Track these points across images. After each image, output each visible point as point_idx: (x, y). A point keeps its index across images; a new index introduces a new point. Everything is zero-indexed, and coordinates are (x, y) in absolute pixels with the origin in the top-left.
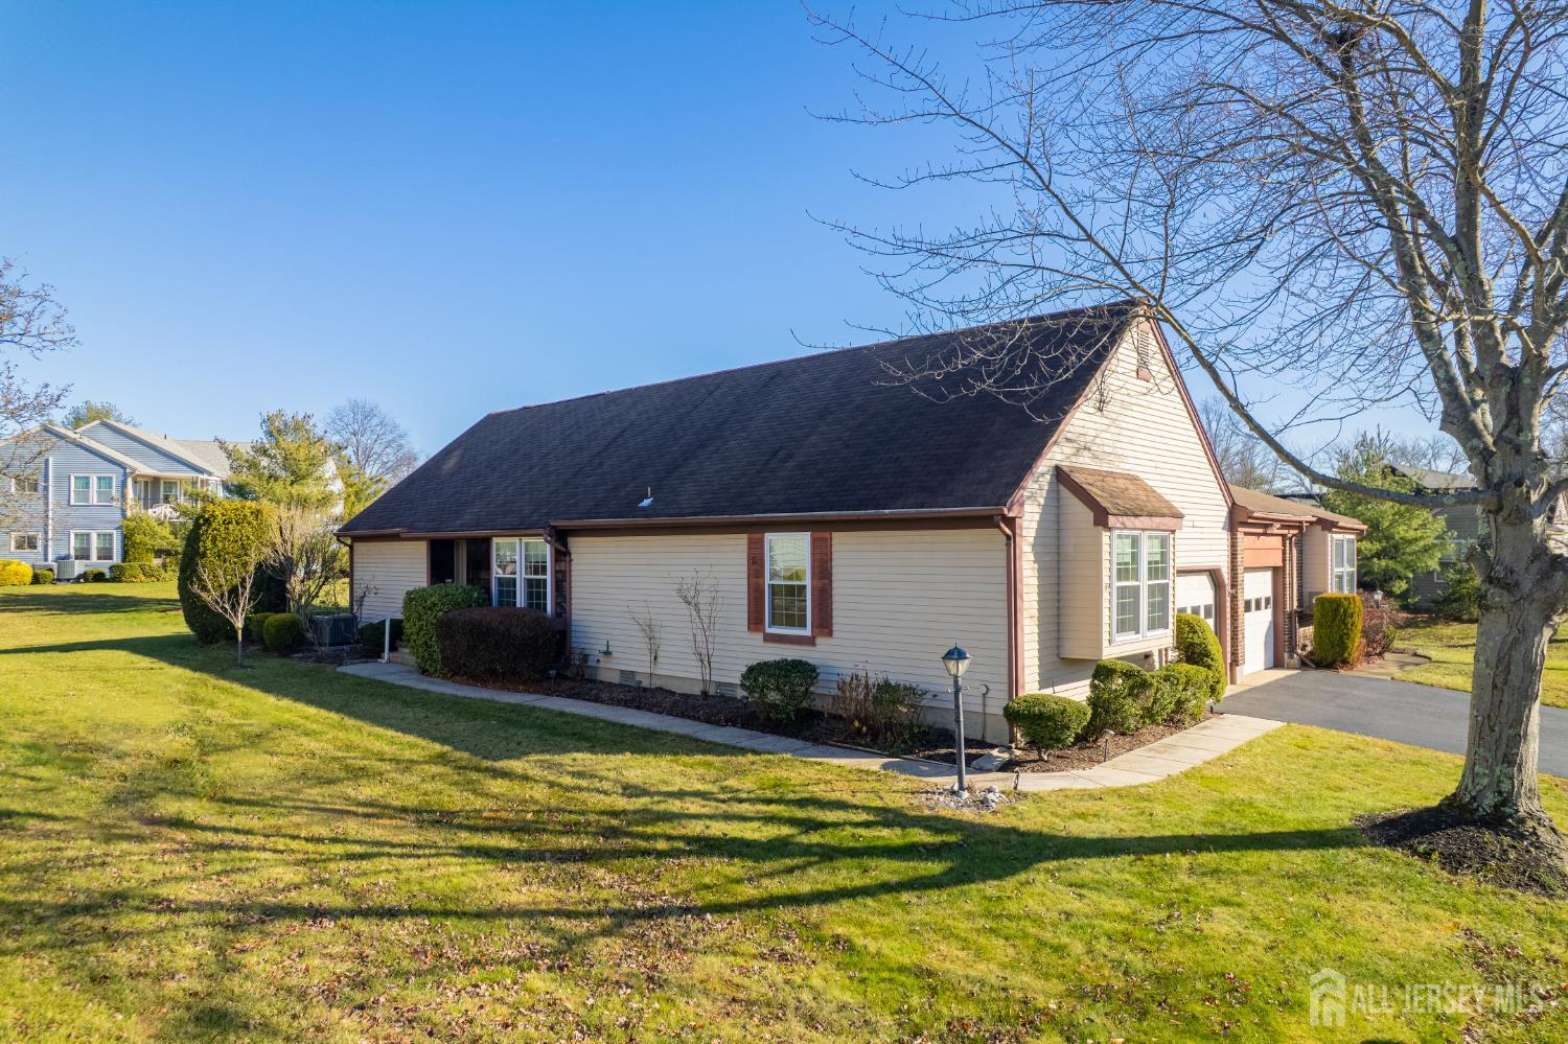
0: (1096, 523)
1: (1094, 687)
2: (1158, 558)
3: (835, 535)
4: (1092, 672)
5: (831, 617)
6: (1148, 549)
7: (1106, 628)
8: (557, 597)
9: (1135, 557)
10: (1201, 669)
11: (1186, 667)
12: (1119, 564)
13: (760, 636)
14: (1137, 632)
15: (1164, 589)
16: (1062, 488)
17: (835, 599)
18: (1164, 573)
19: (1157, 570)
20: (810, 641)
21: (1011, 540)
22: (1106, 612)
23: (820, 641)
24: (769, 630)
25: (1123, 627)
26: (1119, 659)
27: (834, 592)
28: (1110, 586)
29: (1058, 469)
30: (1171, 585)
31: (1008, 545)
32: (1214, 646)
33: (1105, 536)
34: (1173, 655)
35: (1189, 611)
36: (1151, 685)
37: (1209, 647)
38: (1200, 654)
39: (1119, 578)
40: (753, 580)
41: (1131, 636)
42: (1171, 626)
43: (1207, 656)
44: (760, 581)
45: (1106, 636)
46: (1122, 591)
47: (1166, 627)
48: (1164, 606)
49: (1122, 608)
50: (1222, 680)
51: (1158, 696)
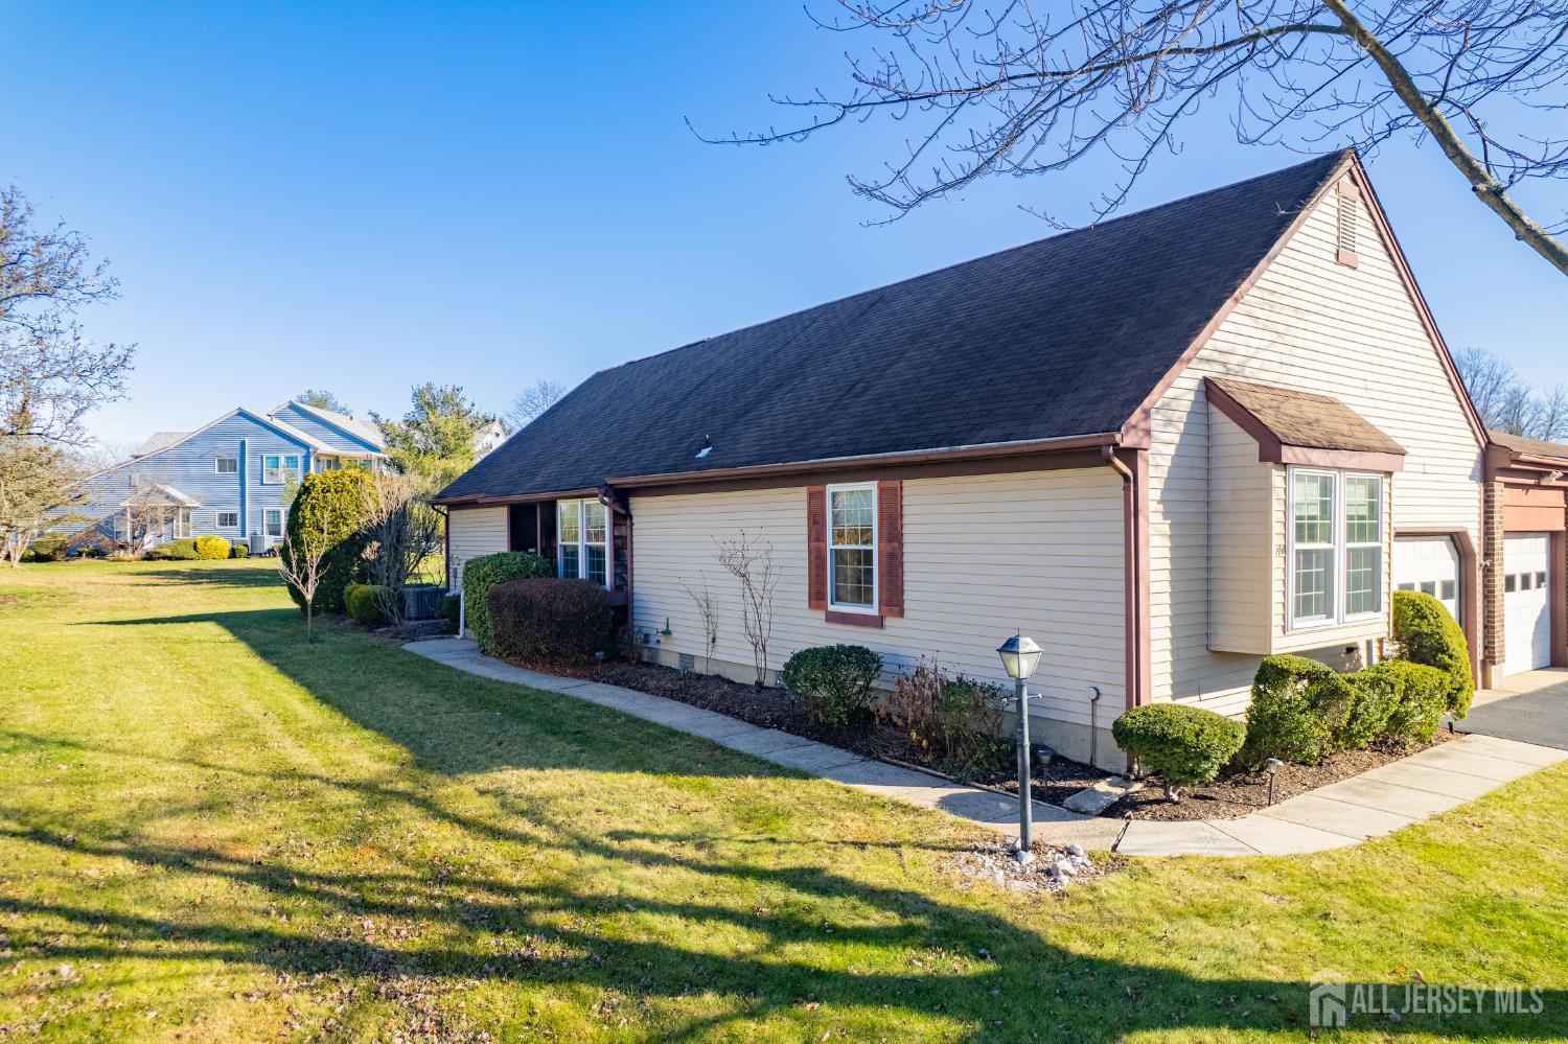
0: (1263, 458)
1: (1258, 695)
2: (1364, 511)
3: (906, 483)
4: (1255, 672)
5: (902, 591)
6: (1348, 498)
7: (1277, 609)
8: (616, 566)
9: (1326, 508)
10: (1432, 670)
11: (1408, 666)
12: (1298, 518)
13: (821, 615)
14: (1330, 615)
15: (1374, 556)
16: (1213, 409)
17: (906, 567)
18: (1374, 533)
19: (1364, 527)
20: (877, 622)
21: (1130, 483)
22: (1277, 586)
23: (889, 621)
24: (832, 608)
25: (1305, 607)
26: (1296, 654)
27: (906, 558)
28: (1285, 550)
29: (1207, 384)
30: (1385, 549)
31: (1126, 489)
32: (1455, 640)
33: (1277, 477)
34: (1391, 649)
35: (1418, 588)
36: (1347, 694)
37: (1447, 639)
38: (1431, 648)
39: (1300, 538)
40: (814, 544)
41: (1319, 620)
42: (1384, 607)
43: (1443, 652)
44: (822, 544)
45: (1277, 621)
46: (1306, 557)
47: (1378, 609)
48: (1374, 580)
49: (1305, 582)
50: (1467, 686)
51: (1360, 709)
